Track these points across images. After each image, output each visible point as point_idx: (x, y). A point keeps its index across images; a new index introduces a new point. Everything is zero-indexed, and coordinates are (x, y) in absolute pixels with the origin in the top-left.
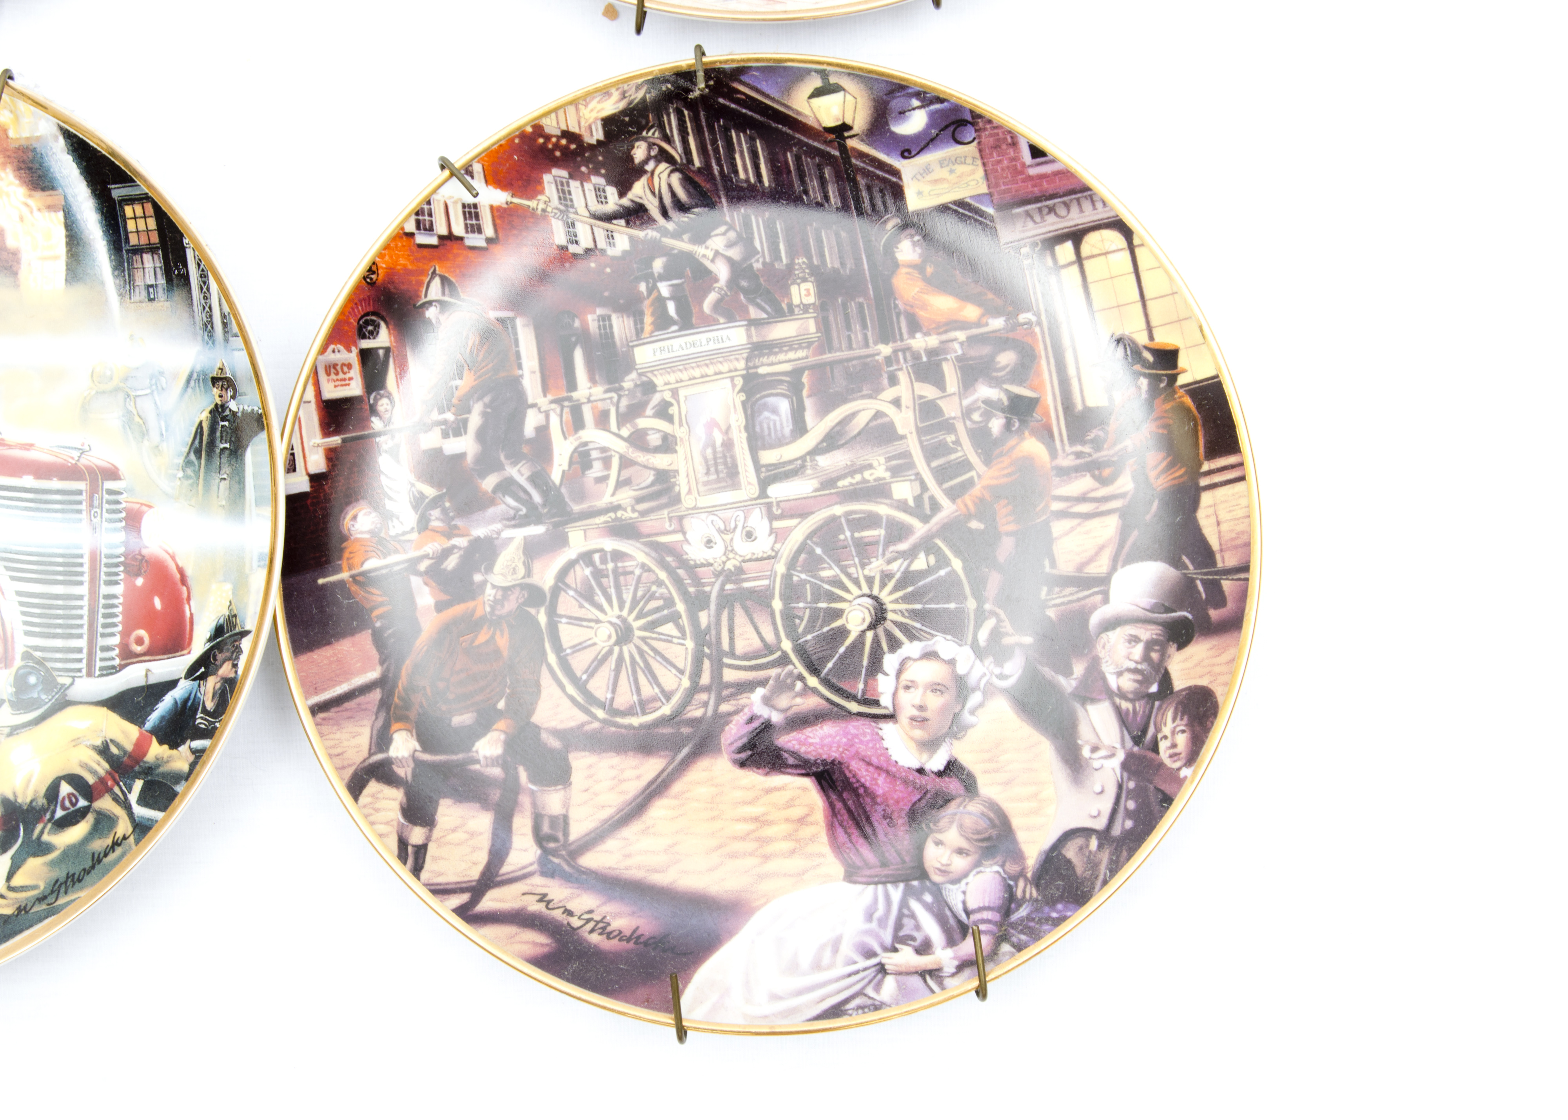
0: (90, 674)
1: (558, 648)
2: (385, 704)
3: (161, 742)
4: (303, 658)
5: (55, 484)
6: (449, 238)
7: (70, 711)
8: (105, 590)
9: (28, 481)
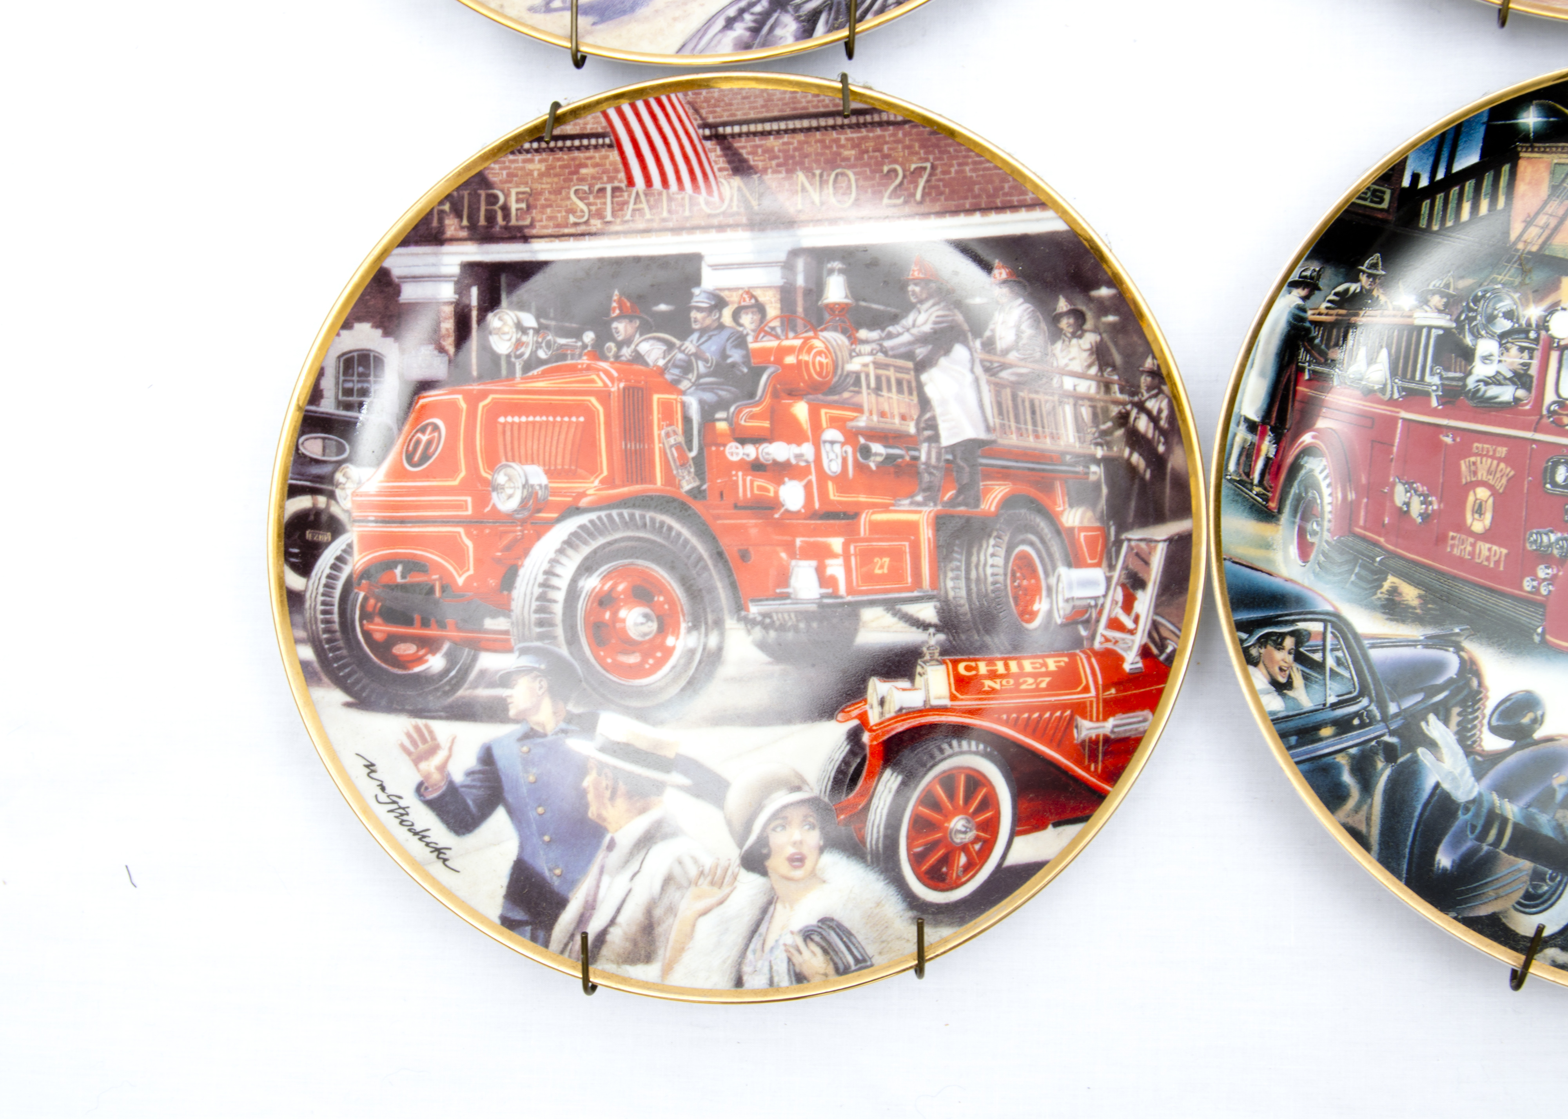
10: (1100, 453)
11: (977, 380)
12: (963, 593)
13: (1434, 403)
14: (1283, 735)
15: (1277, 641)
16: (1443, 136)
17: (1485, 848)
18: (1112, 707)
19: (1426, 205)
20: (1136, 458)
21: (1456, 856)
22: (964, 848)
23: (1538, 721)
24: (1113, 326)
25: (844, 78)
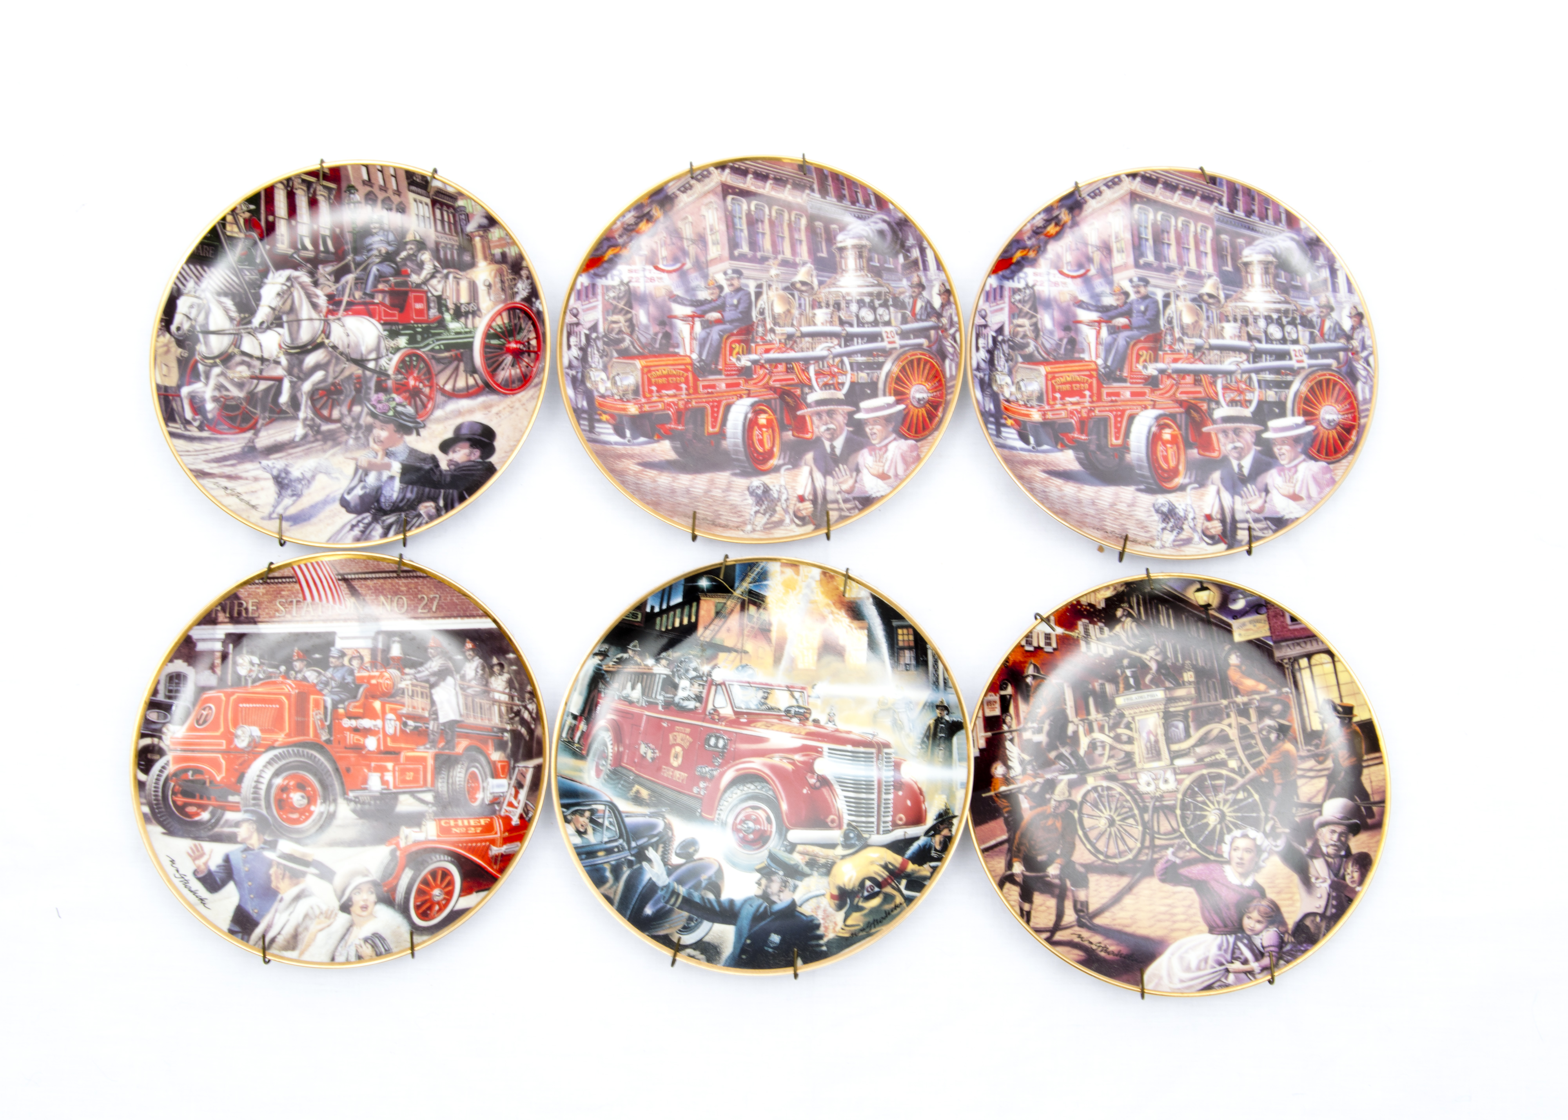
0: (878, 833)
1: (1083, 828)
2: (1010, 850)
3: (914, 863)
4: (978, 828)
5: (862, 749)
6: (1038, 649)
7: (868, 850)
8: (884, 796)
9: (849, 747)
10: (509, 727)
11: (457, 693)
12: (445, 789)
13: (660, 708)
14: (579, 854)
15: (581, 813)
16: (663, 591)
17: (669, 906)
18: (506, 841)
19: (658, 620)
20: (523, 731)
21: (654, 910)
22: (438, 903)
23: (696, 851)
24: (515, 671)
25: (401, 556)
